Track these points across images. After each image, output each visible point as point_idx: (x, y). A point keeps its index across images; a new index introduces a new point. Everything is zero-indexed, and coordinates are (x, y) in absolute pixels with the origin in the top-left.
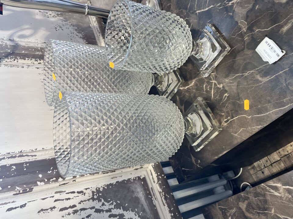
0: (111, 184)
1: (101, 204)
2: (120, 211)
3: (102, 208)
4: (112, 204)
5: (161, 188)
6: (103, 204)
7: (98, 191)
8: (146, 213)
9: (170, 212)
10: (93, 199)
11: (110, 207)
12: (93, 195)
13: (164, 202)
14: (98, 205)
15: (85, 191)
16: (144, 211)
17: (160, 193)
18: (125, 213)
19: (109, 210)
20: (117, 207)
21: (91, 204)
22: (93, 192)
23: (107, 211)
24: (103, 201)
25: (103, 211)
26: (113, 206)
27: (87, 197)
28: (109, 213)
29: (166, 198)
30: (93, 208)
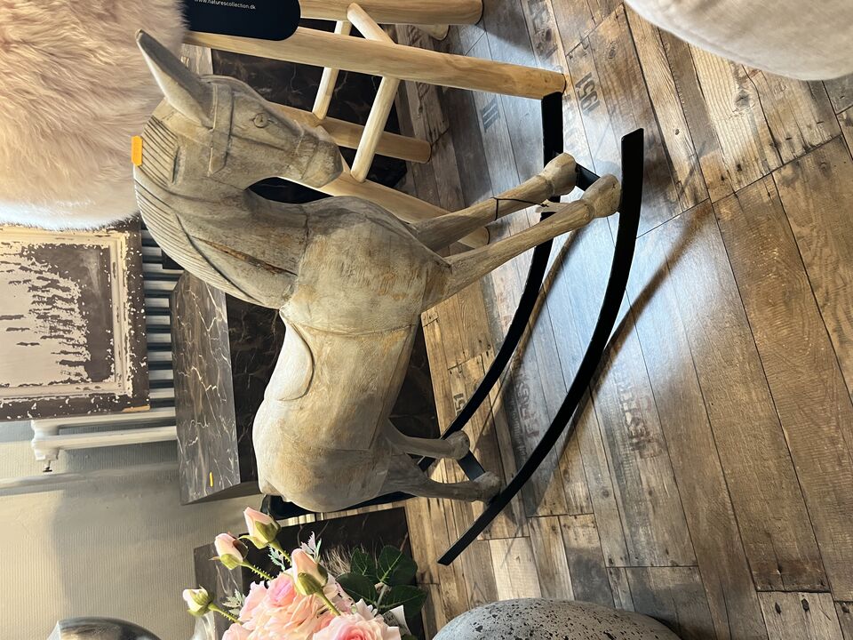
0: (51, 245)
1: (30, 262)
2: (56, 277)
3: (31, 267)
4: (46, 266)
5: (127, 265)
6: (33, 264)
7: (31, 248)
8: (92, 287)
9: (129, 294)
10: (21, 255)
11: (43, 269)
12: (23, 251)
13: (126, 282)
14: (26, 263)
15: (12, 244)
16: (90, 284)
17: (124, 271)
18: (61, 280)
19: (41, 272)
20: (53, 271)
21: (18, 259)
22: (23, 248)
23: (36, 272)
24: (34, 260)
25: (31, 270)
26: (46, 270)
27: (13, 251)
28: (38, 275)
29: (129, 278)
30: (20, 264)
